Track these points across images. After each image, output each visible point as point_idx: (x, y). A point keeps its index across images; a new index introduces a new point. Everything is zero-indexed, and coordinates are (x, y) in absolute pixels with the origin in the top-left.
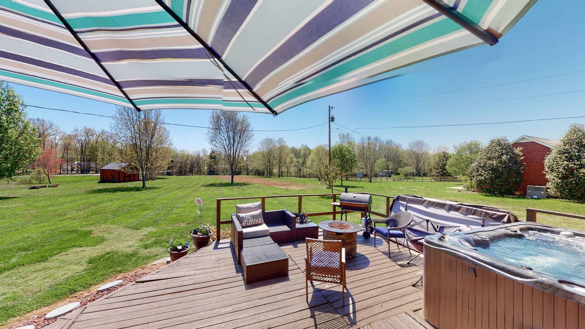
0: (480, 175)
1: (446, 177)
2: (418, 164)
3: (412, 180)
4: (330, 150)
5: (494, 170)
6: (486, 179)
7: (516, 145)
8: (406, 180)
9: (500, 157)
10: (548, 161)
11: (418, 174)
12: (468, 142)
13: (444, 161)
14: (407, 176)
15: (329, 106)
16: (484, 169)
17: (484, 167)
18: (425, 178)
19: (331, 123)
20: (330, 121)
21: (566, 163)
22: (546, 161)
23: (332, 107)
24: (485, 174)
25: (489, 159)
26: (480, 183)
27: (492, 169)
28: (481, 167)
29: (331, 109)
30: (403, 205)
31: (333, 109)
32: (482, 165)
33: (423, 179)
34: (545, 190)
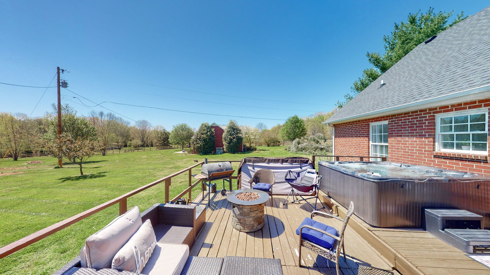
0: (198, 143)
1: (166, 146)
2: (143, 138)
3: (142, 150)
4: (60, 121)
5: (205, 140)
6: (201, 146)
7: (212, 127)
8: (137, 151)
9: (207, 133)
10: (224, 135)
11: (143, 146)
12: (181, 124)
13: (164, 135)
14: (137, 147)
15: (58, 68)
16: (199, 140)
17: (199, 139)
18: (152, 148)
19: (61, 89)
20: (59, 86)
21: (230, 136)
22: (223, 136)
23: (63, 70)
24: (200, 143)
25: (202, 134)
26: (198, 148)
27: (204, 140)
28: (198, 139)
29: (61, 71)
30: (250, 165)
31: (65, 72)
32: (199, 138)
33: (150, 149)
34: (222, 149)
